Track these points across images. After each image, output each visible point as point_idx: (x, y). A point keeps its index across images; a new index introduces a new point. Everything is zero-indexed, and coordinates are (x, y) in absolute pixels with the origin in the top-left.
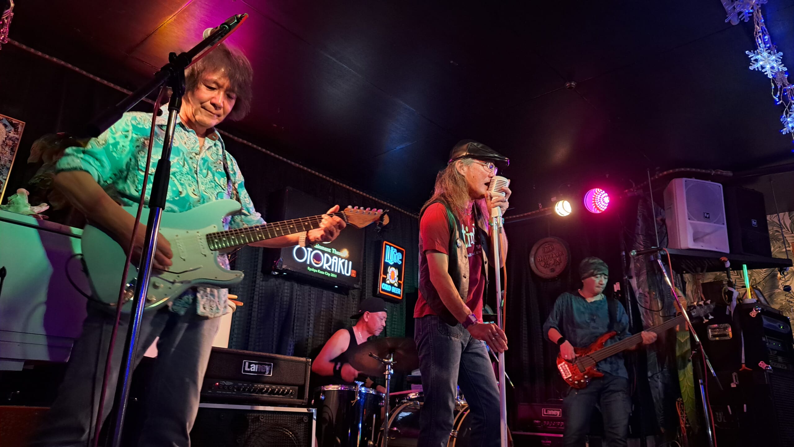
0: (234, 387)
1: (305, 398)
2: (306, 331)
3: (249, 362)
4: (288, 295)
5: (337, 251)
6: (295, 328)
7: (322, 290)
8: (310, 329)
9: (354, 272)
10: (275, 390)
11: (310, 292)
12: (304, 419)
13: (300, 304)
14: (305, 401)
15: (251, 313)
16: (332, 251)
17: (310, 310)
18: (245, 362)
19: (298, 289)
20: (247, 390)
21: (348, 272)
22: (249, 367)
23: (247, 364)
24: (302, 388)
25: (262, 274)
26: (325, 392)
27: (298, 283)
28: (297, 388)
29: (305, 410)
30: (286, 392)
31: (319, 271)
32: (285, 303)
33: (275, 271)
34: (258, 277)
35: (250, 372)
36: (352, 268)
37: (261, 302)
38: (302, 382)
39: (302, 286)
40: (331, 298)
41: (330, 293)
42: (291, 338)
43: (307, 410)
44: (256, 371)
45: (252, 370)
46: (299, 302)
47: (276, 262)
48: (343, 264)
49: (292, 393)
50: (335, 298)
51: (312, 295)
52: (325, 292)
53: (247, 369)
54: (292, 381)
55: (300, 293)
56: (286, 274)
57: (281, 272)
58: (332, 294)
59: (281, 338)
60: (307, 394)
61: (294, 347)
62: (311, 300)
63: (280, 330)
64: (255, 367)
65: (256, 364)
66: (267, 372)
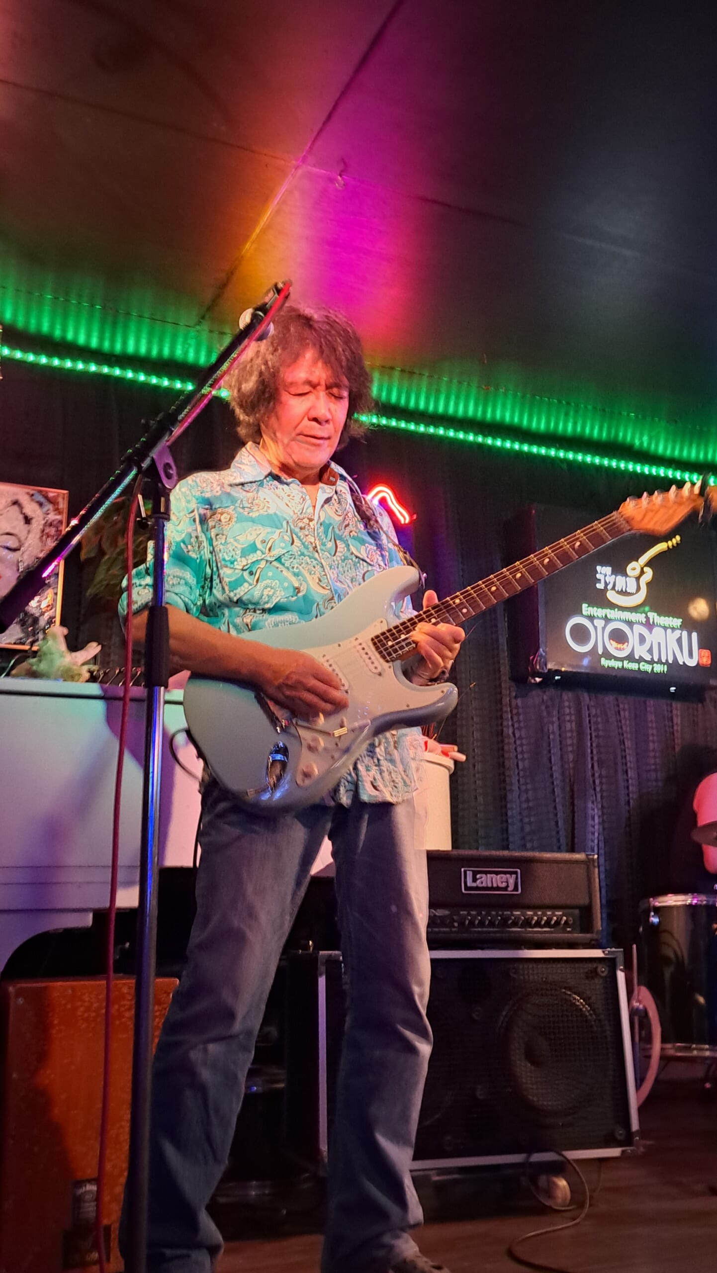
0: (453, 919)
1: (595, 930)
2: (622, 784)
3: (473, 871)
4: (573, 718)
5: (659, 615)
6: (597, 782)
7: (642, 699)
8: (630, 781)
9: (706, 653)
10: (532, 919)
11: (618, 706)
12: (599, 970)
13: (601, 733)
14: (594, 936)
15: (503, 763)
16: (647, 618)
17: (623, 742)
18: (465, 872)
19: (592, 703)
20: (477, 922)
21: (691, 655)
22: (475, 880)
23: (470, 875)
24: (586, 911)
25: (513, 684)
26: (658, 910)
27: (588, 691)
28: (577, 912)
29: (598, 953)
30: (556, 922)
31: (625, 662)
32: (569, 735)
33: (534, 678)
34: (504, 691)
35: (477, 888)
36: (701, 646)
37: (521, 738)
38: (584, 901)
39: (600, 696)
40: (666, 713)
41: (663, 703)
42: (593, 802)
43: (604, 952)
44: (490, 885)
45: (480, 885)
46: (597, 730)
47: (534, 658)
48: (679, 641)
49: (566, 922)
50: (675, 712)
51: (622, 713)
52: (651, 702)
53: (470, 883)
54: (563, 900)
55: (596, 711)
56: (559, 677)
57: (548, 677)
58: (667, 705)
59: (573, 804)
60: (599, 923)
61: (601, 819)
62: (623, 722)
63: (568, 789)
64: (485, 880)
65: (486, 873)
66: (511, 888)
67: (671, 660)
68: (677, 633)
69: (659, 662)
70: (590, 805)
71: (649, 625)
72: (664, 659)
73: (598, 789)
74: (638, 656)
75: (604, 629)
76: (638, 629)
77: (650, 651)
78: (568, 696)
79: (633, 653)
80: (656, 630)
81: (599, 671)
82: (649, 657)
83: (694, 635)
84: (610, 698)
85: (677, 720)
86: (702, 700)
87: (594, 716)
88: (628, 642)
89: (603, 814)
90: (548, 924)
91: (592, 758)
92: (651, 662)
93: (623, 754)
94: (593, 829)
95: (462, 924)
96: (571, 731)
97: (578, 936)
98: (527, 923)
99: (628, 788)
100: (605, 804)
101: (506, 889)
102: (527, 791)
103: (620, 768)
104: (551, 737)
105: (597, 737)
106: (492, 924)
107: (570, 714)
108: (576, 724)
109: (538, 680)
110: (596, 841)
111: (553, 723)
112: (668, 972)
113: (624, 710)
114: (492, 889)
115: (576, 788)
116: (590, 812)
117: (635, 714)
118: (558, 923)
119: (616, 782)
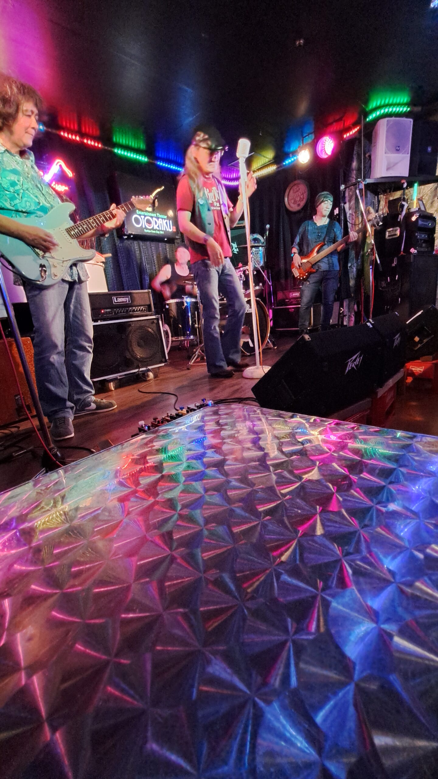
0: (112, 312)
1: (153, 311)
3: (116, 297)
4: (138, 249)
5: (160, 214)
7: (157, 243)
9: (174, 227)
10: (135, 309)
11: (151, 245)
12: (154, 321)
14: (153, 313)
16: (157, 215)
17: (153, 257)
19: (143, 245)
20: (119, 312)
21: (170, 228)
22: (117, 300)
23: (115, 299)
24: (149, 306)
25: (119, 238)
26: (168, 304)
27: (141, 240)
28: (147, 306)
31: (152, 231)
33: (124, 236)
34: (116, 241)
35: (118, 302)
36: (173, 226)
37: (123, 257)
38: (148, 303)
39: (145, 243)
40: (164, 247)
41: (163, 244)
43: (155, 316)
46: (145, 253)
47: (124, 229)
48: (166, 223)
49: (144, 309)
50: (167, 247)
51: (152, 247)
52: (160, 244)
53: (116, 301)
54: (143, 304)
55: (145, 247)
56: (132, 236)
57: (129, 236)
58: (165, 245)
59: (141, 277)
60: (153, 309)
62: (153, 250)
63: (139, 272)
64: (120, 300)
65: (120, 298)
66: (128, 301)
67: (165, 230)
68: (166, 221)
69: (161, 230)
70: (146, 276)
71: (158, 218)
72: (163, 229)
74: (155, 228)
75: (144, 219)
76: (154, 219)
77: (158, 227)
78: (135, 242)
79: (153, 227)
80: (160, 219)
81: (144, 234)
82: (158, 229)
83: (171, 221)
84: (148, 243)
85: (168, 249)
86: (174, 243)
87: (144, 249)
88: (152, 224)
90: (139, 310)
91: (145, 262)
92: (159, 231)
93: (154, 260)
95: (115, 313)
96: (138, 253)
97: (148, 313)
98: (134, 311)
101: (126, 302)
102: (127, 273)
103: (153, 265)
105: (146, 255)
106: (124, 312)
108: (139, 251)
109: (126, 237)
111: (132, 251)
112: (172, 320)
114: (122, 302)
116: (146, 278)
117: (156, 248)
118: (142, 310)
119: (152, 269)
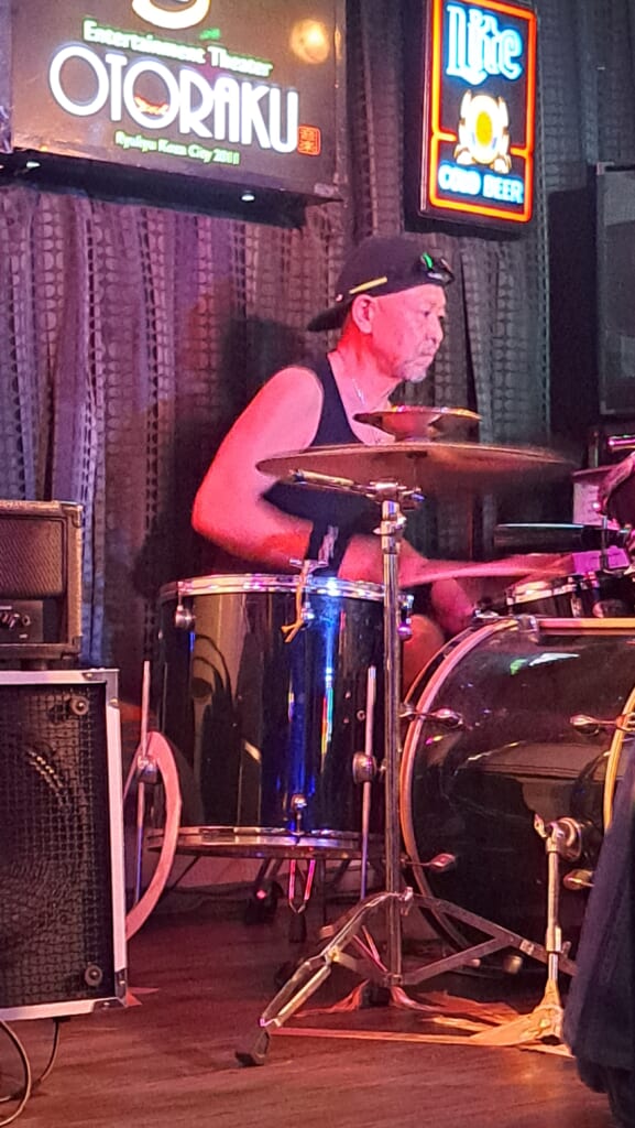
1: (71, 637)
6: (100, 368)
7: (192, 215)
8: (160, 370)
9: (310, 132)
11: (145, 225)
12: (73, 705)
13: (110, 277)
14: (70, 647)
16: (208, 56)
19: (97, 219)
21: (284, 136)
24: (57, 604)
27: (91, 196)
28: (39, 604)
29: (75, 677)
31: (163, 142)
32: (49, 277)
36: (300, 124)
38: (52, 586)
39: (112, 206)
41: (228, 224)
42: (89, 407)
43: (84, 675)
46: (104, 270)
48: (264, 104)
49: (18, 623)
50: (248, 242)
51: (152, 240)
52: (207, 222)
55: (103, 232)
56: (37, 165)
57: (14, 162)
58: (236, 229)
59: (51, 409)
60: (79, 627)
61: (103, 440)
62: (153, 256)
63: (43, 380)
67: (247, 140)
68: (262, 90)
69: (225, 144)
70: (84, 412)
71: (210, 72)
72: (234, 138)
73: (100, 382)
74: (184, 129)
75: (125, 69)
76: (189, 76)
77: (209, 122)
78: (50, 201)
79: (177, 121)
80: (224, 82)
81: (113, 157)
82: (204, 132)
83: (293, 98)
84: (132, 210)
85: (252, 258)
86: (299, 223)
87: (99, 244)
88: (168, 102)
89: (108, 428)
91: (92, 325)
92: (209, 144)
93: (151, 318)
94: (86, 456)
96: (54, 270)
97: (41, 648)
99: (155, 381)
100: (112, 412)
103: (143, 343)
104: (16, 279)
105: (104, 283)
107: (53, 238)
108: (64, 257)
110: (91, 479)
111: (19, 253)
113: (157, 234)
115: (58, 379)
116: (83, 424)
117: (178, 243)
119: (134, 371)
